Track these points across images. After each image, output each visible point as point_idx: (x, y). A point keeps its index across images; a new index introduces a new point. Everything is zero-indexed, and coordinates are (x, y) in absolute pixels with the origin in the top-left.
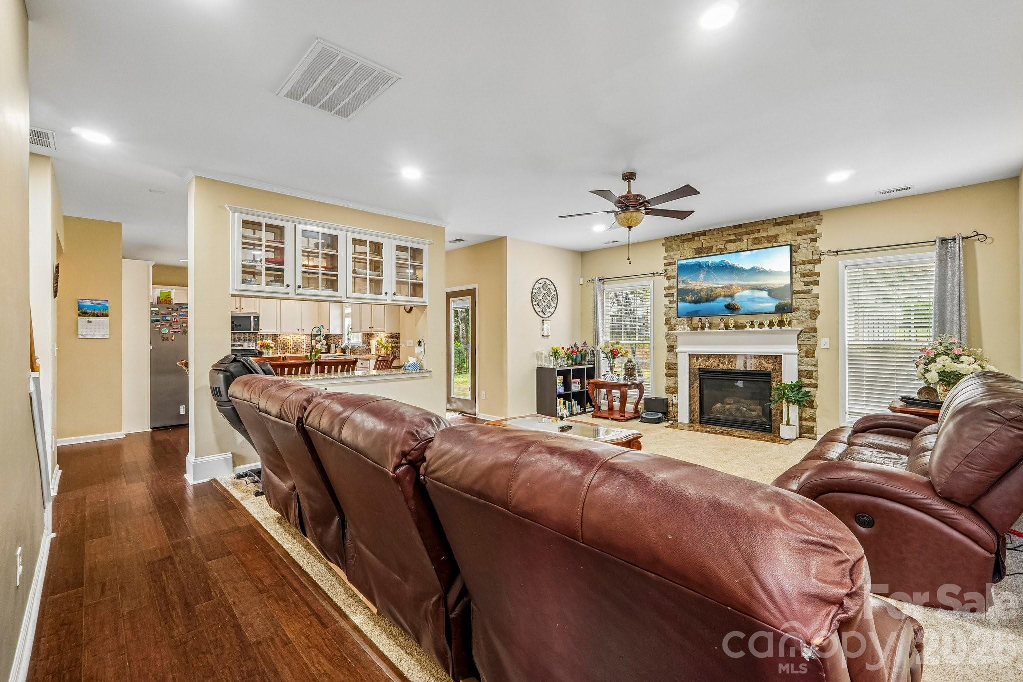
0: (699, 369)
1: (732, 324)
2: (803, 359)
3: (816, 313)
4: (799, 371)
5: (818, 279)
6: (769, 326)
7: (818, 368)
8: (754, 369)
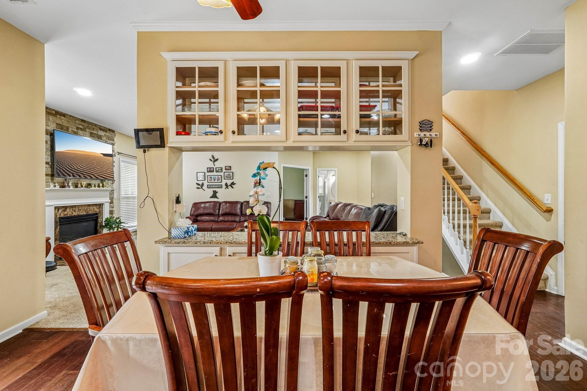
0: (60, 217)
1: (84, 184)
2: (110, 204)
3: (114, 181)
4: (110, 211)
6: (98, 186)
7: (114, 209)
8: (91, 213)
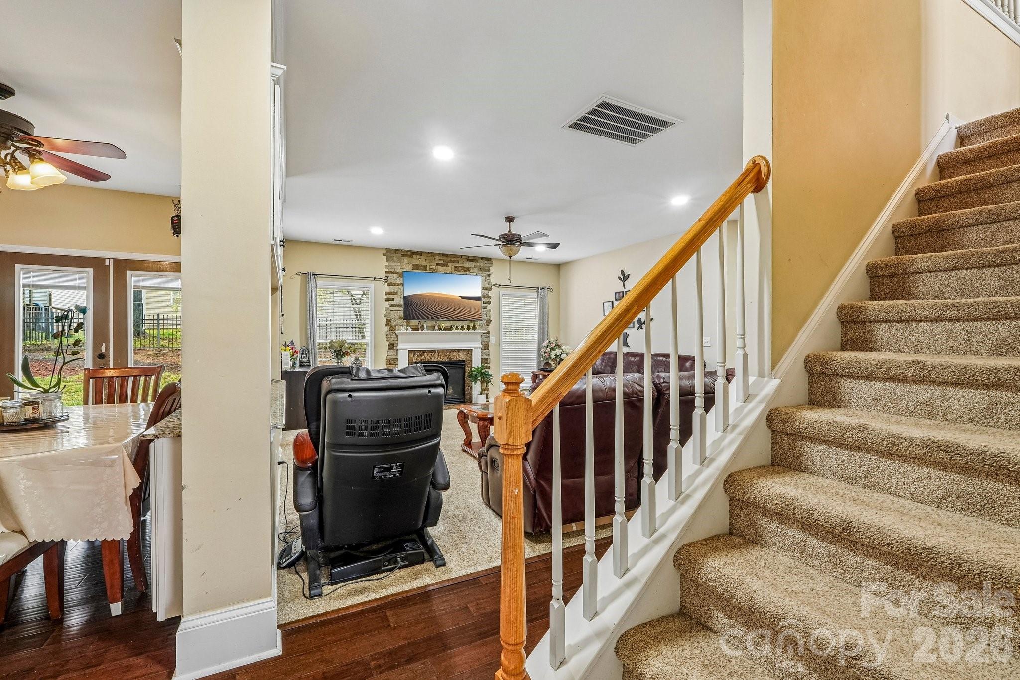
0: (416, 362)
1: (443, 327)
2: (483, 351)
3: (489, 322)
4: (481, 359)
5: (491, 300)
6: (467, 329)
7: (490, 357)
8: (455, 359)
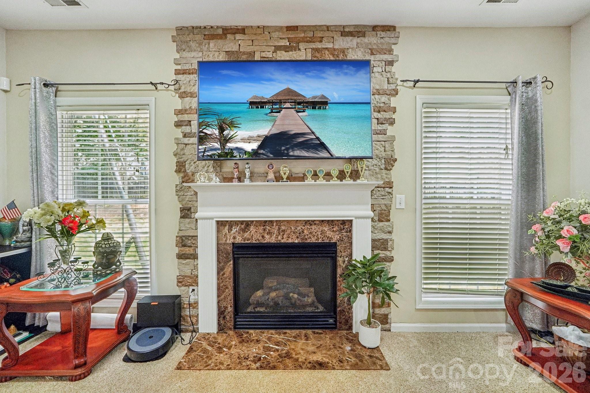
0: (233, 244)
1: (285, 174)
2: (376, 224)
3: (392, 162)
4: (373, 240)
5: (394, 116)
6: (339, 178)
7: (394, 236)
